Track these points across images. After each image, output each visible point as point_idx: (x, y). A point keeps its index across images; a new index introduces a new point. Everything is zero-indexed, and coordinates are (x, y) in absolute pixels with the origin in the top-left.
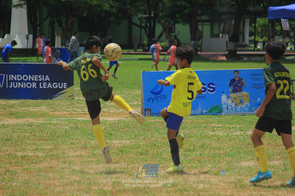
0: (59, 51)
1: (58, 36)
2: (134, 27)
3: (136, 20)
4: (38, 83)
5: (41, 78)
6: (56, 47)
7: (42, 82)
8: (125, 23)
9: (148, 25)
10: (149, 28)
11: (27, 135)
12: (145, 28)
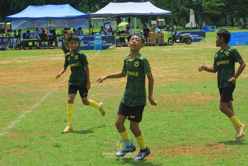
0: (203, 27)
1: (204, 22)
2: (227, 19)
3: (227, 17)
4: (195, 37)
5: (196, 36)
6: (203, 26)
7: (196, 37)
8: (224, 18)
9: (231, 18)
10: (232, 20)
11: (189, 53)
12: (230, 20)
